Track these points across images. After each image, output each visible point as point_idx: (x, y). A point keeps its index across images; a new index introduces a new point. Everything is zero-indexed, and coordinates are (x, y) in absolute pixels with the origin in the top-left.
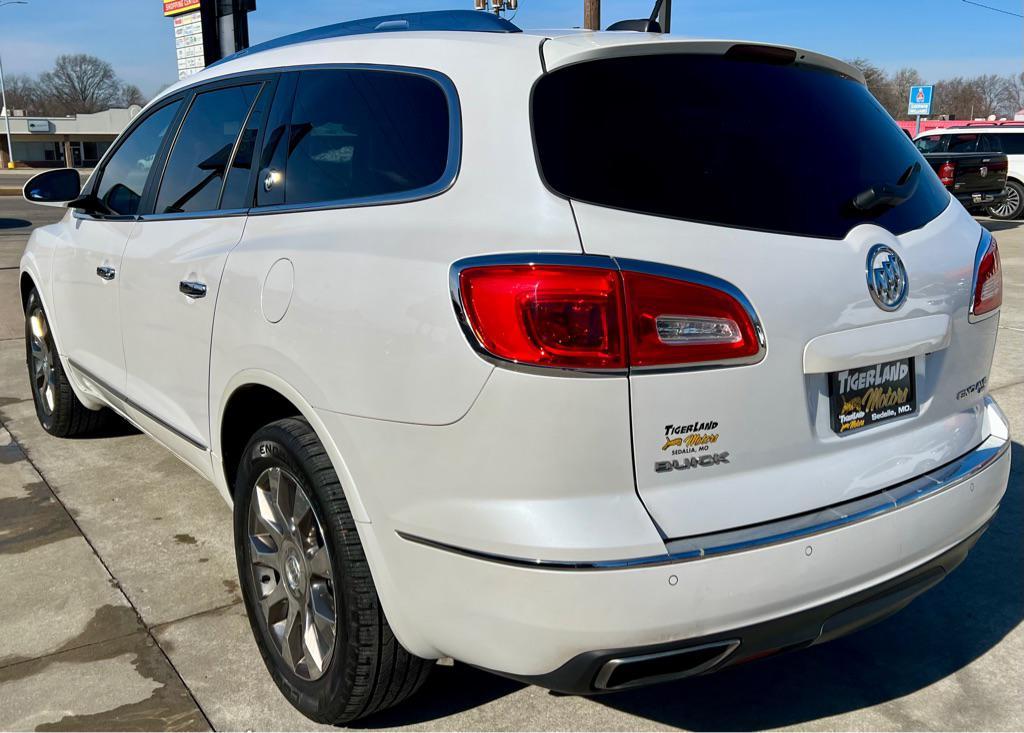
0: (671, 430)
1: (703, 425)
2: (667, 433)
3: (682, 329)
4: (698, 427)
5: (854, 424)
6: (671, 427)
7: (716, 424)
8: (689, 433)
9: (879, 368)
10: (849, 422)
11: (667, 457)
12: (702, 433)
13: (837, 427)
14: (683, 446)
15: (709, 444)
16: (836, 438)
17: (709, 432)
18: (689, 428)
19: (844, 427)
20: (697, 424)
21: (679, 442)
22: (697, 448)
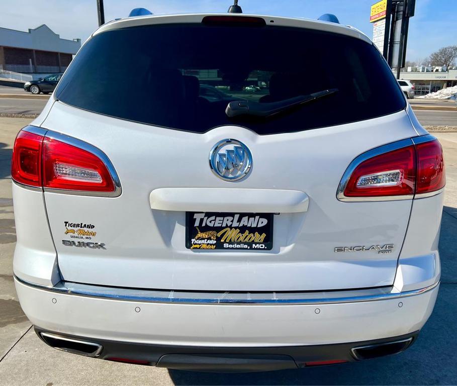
0: (67, 224)
1: (85, 225)
2: (66, 226)
3: (67, 172)
4: (83, 226)
5: (204, 246)
6: (68, 222)
7: (94, 227)
8: (78, 228)
9: (237, 217)
10: (200, 244)
11: (68, 238)
12: (86, 229)
13: (189, 245)
14: (76, 234)
15: (91, 236)
16: (189, 252)
17: (90, 230)
18: (78, 225)
19: (194, 246)
20: (82, 224)
21: (74, 232)
22: (84, 237)
